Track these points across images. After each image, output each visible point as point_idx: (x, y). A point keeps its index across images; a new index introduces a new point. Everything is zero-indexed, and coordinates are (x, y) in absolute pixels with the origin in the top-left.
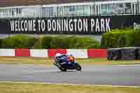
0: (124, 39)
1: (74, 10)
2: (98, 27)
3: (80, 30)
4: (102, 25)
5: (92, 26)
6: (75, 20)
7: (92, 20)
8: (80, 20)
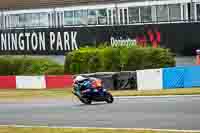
0: (96, 60)
1: (25, 19)
2: (59, 44)
3: (35, 48)
4: (66, 41)
5: (52, 42)
6: (28, 35)
7: (52, 33)
8: (34, 34)
